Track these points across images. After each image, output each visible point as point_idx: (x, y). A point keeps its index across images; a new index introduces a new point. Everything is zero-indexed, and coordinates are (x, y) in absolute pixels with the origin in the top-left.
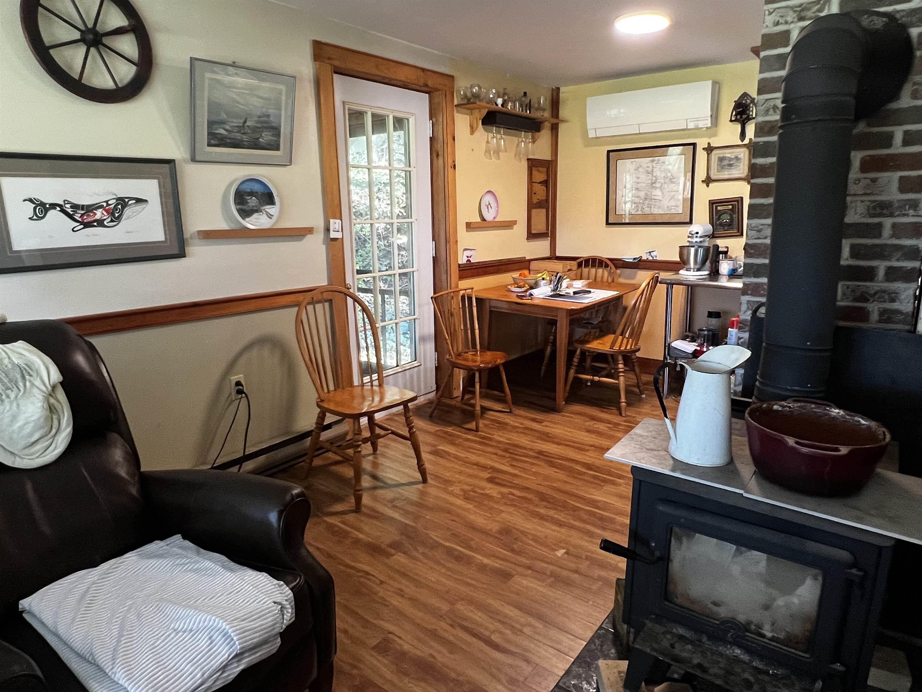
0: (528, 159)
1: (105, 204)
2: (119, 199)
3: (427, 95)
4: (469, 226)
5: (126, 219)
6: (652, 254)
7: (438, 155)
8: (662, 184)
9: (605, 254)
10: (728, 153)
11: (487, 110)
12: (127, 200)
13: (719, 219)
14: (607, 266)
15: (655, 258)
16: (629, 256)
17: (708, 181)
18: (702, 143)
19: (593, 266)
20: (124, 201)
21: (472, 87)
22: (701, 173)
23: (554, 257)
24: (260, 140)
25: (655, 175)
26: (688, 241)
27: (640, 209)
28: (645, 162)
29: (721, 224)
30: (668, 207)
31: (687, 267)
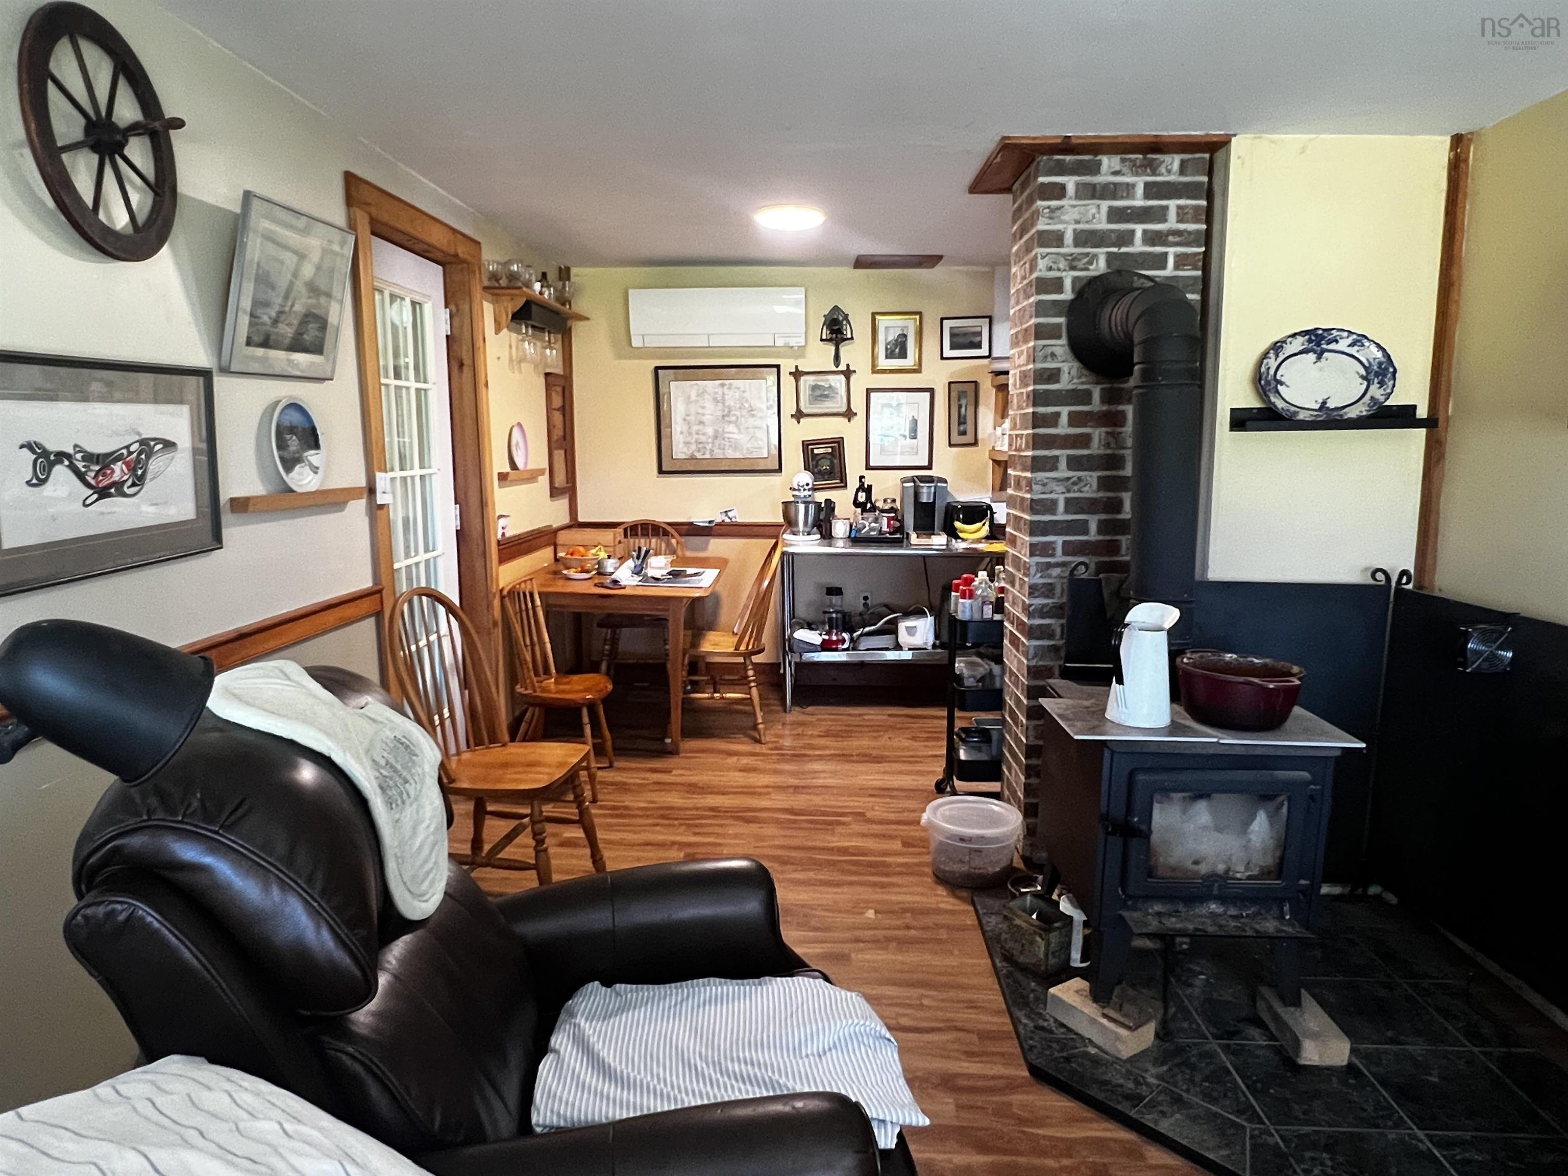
0: (547, 375)
1: (125, 451)
2: (143, 442)
3: (441, 267)
4: (503, 477)
5: (152, 480)
6: (730, 514)
7: (461, 365)
8: (737, 418)
9: (661, 517)
10: (822, 381)
11: (525, 300)
12: (152, 443)
13: (817, 466)
14: (666, 533)
15: (734, 520)
16: (700, 518)
17: (799, 415)
18: (788, 366)
19: (645, 534)
20: (149, 445)
21: (509, 262)
22: (789, 407)
23: (576, 524)
24: (305, 336)
25: (727, 404)
26: (793, 496)
27: (708, 452)
28: (711, 386)
29: (820, 472)
30: (748, 449)
31: (795, 529)
